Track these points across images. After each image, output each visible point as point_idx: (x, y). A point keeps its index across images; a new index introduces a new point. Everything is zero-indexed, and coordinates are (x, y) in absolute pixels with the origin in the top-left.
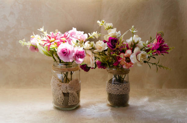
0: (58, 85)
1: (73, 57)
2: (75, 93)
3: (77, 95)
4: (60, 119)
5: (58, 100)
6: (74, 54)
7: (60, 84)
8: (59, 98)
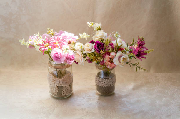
0: (53, 80)
1: (64, 60)
2: (67, 86)
3: (69, 87)
4: (55, 109)
5: (53, 91)
6: (65, 58)
7: (55, 80)
8: (54, 90)
